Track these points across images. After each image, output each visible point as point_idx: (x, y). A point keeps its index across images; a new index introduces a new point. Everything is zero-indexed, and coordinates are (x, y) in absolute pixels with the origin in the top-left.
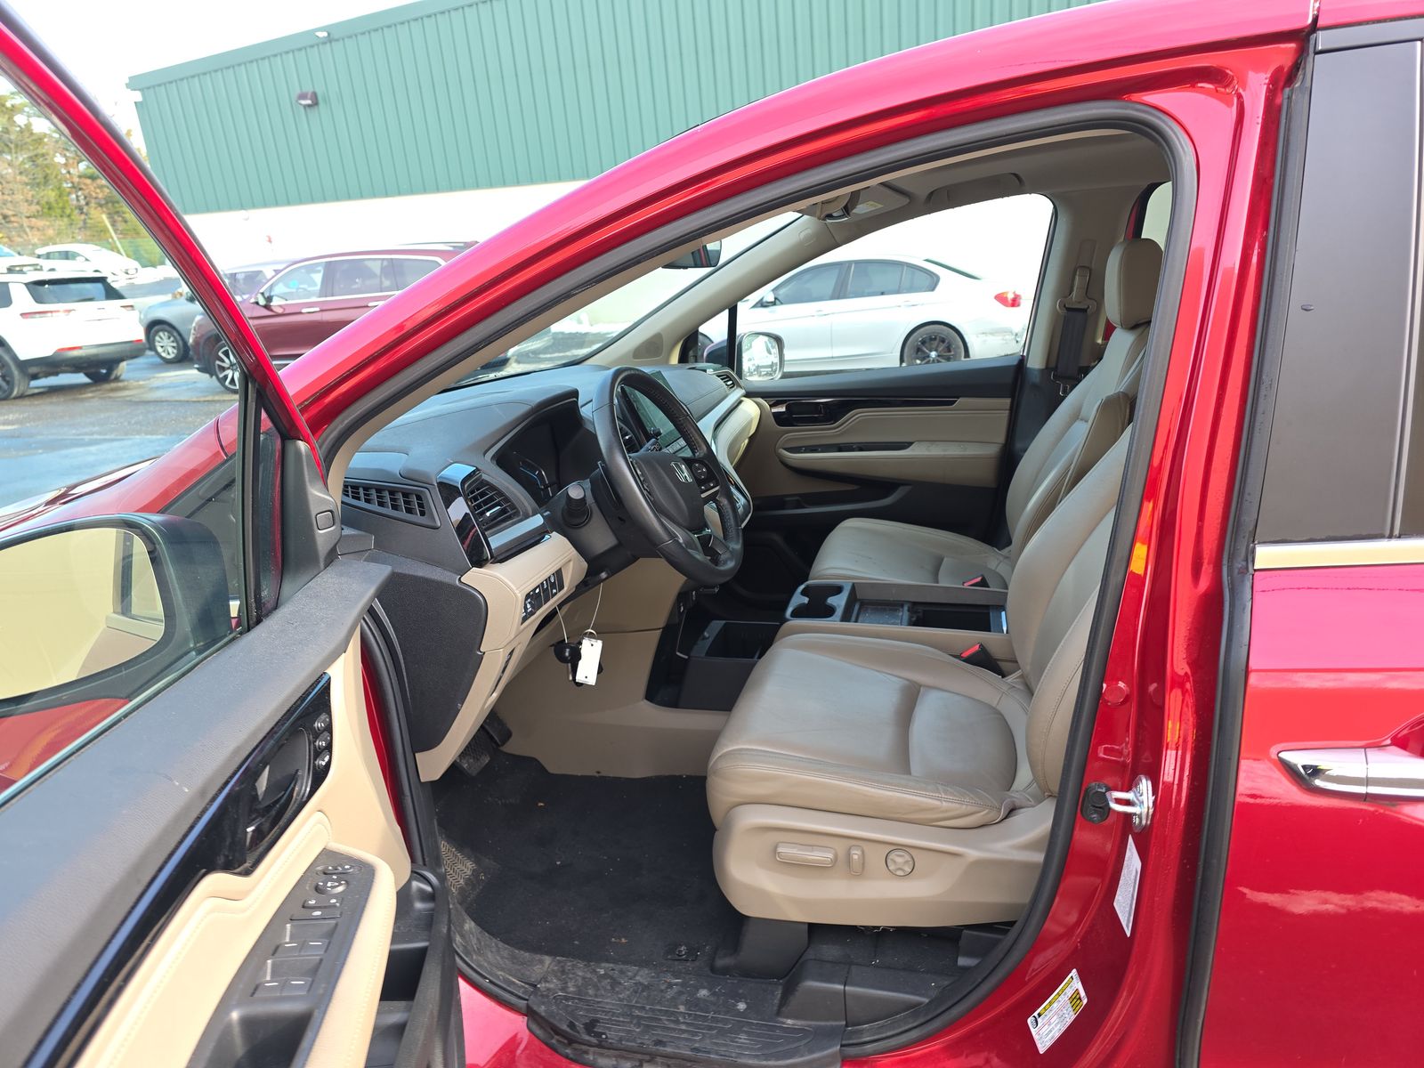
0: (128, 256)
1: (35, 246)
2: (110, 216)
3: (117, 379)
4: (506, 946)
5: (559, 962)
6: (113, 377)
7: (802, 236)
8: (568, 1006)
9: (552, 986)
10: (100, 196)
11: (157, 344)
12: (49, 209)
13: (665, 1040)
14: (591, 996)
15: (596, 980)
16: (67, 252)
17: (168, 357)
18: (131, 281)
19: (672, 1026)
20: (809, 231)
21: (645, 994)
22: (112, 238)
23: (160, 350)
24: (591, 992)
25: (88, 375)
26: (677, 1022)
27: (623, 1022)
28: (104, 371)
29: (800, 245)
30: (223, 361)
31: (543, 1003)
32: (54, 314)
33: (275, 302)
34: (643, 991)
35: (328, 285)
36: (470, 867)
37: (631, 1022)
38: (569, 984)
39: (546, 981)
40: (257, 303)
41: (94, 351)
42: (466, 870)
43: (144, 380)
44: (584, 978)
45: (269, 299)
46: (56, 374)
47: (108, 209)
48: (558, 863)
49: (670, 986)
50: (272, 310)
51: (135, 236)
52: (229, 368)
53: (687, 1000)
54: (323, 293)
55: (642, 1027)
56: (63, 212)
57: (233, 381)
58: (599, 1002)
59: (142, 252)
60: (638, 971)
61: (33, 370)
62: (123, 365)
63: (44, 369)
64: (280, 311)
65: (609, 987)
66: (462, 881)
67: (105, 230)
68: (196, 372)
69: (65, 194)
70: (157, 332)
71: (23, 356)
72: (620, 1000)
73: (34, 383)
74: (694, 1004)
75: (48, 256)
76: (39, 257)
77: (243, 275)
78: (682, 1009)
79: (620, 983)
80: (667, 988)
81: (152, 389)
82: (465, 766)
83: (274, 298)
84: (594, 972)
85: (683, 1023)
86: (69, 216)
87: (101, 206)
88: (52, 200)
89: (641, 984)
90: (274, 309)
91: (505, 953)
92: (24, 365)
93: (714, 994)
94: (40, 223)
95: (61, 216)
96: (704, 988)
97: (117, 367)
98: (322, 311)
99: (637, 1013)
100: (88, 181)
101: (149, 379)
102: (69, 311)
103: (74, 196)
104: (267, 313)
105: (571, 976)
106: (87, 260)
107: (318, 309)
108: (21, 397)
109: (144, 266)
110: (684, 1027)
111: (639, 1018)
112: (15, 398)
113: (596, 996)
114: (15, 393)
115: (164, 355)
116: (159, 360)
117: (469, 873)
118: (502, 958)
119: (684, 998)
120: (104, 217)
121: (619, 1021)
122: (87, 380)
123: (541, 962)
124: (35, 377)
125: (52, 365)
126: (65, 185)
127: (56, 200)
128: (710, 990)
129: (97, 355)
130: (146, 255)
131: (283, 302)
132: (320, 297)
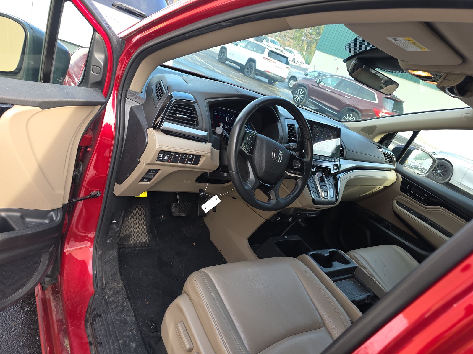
0: (304, 59)
1: (286, 46)
2: (308, 46)
3: (274, 85)
4: (118, 269)
5: (122, 289)
6: (273, 84)
7: (464, 115)
8: (102, 303)
9: (108, 293)
10: (310, 40)
11: (290, 82)
12: (296, 38)
13: (103, 345)
14: (111, 307)
15: (119, 304)
16: (291, 51)
17: (291, 87)
18: (300, 65)
19: (111, 343)
20: (468, 115)
21: (122, 324)
22: (304, 52)
23: (290, 84)
24: (113, 306)
25: (268, 81)
26: (113, 344)
27: (104, 325)
28: (272, 82)
29: (459, 119)
30: (298, 93)
31: (99, 295)
32: (270, 61)
33: (322, 84)
34: (123, 323)
35: (338, 85)
36: (146, 240)
37: (105, 328)
38: (113, 298)
39: (110, 290)
40: (316, 81)
41: (272, 75)
42: (143, 240)
43: (279, 88)
44: (118, 300)
45: (320, 82)
46: (262, 76)
47: (309, 44)
48: (172, 263)
49: (131, 331)
50: (319, 85)
51: (310, 54)
52: (298, 95)
53: (126, 341)
54: (335, 87)
55: (105, 333)
56: (298, 40)
57: (296, 99)
58: (109, 312)
59: (309, 59)
60: (132, 316)
61: (257, 72)
62: (278, 82)
63: (259, 74)
64: (321, 86)
65: (118, 311)
66: (138, 242)
67: (304, 49)
68: (290, 92)
69: (302, 35)
70: (292, 79)
71: (257, 68)
72: (114, 318)
73: (256, 76)
74: (126, 345)
75: (286, 50)
76: (284, 49)
77: (323, 75)
78: (121, 342)
79: (122, 313)
80: (129, 331)
81: (279, 91)
82: (173, 211)
83: (322, 83)
84: (123, 302)
85: (114, 347)
86: (299, 42)
87: (308, 42)
88: (298, 36)
89: (126, 320)
90: (320, 85)
91: (114, 271)
92: (256, 70)
93: (135, 349)
94: (291, 41)
95: (297, 41)
96: (136, 343)
97: (276, 82)
98: (331, 92)
99: (111, 327)
100: (309, 35)
101: (280, 89)
102: (274, 62)
103: (303, 37)
104: (317, 85)
105: (117, 296)
106: (294, 55)
107: (330, 91)
108: (251, 78)
109: (306, 63)
110: (112, 348)
111: (109, 330)
112: (249, 77)
113: (112, 309)
114: (250, 76)
115: (290, 85)
116: (288, 86)
117: (144, 241)
118: (111, 271)
119: (127, 339)
120: (306, 46)
121: (104, 323)
122: (267, 82)
123: (119, 283)
124: (257, 74)
125: (262, 74)
126: (303, 34)
127: (299, 36)
128: (136, 346)
129: (273, 76)
130: (309, 61)
131: (323, 84)
132: (333, 88)
